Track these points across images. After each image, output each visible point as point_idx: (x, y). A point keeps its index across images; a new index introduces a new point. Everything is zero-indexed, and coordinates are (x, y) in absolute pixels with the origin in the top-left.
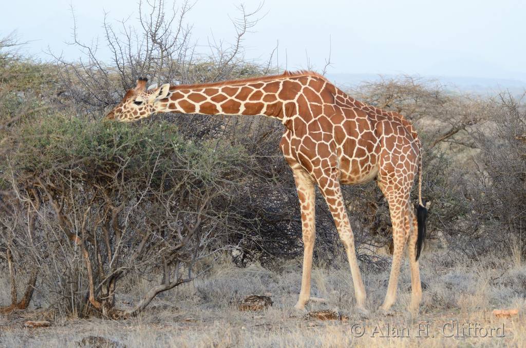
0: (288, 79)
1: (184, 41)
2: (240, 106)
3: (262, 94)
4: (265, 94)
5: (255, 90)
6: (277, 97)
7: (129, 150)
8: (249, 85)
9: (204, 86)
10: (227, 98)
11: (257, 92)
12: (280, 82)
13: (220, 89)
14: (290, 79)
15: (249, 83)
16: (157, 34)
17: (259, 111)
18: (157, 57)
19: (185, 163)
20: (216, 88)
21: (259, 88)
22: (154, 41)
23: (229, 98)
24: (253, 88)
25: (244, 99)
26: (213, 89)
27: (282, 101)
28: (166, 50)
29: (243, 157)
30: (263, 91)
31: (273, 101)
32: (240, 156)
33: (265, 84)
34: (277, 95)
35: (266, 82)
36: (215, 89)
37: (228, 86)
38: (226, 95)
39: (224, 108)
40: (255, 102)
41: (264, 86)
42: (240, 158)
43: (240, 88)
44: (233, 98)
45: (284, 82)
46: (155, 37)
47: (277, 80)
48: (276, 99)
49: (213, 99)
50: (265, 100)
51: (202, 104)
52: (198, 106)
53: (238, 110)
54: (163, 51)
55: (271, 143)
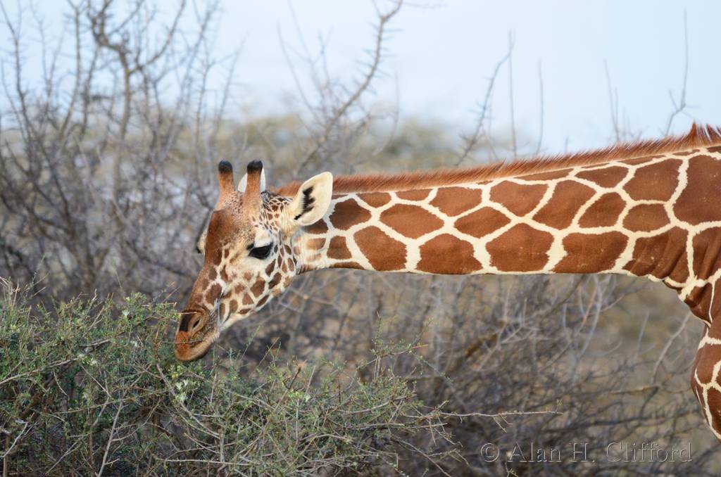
0: (703, 151)
1: (202, 37)
2: (548, 247)
3: (623, 204)
4: (631, 203)
5: (600, 191)
6: (671, 214)
7: (23, 396)
8: (580, 175)
9: (432, 179)
10: (507, 221)
11: (606, 198)
12: (680, 162)
13: (486, 190)
14: (712, 150)
15: (578, 169)
16: (111, 16)
17: (608, 261)
18: (109, 93)
19: (211, 440)
20: (472, 185)
21: (613, 185)
22: (101, 39)
23: (515, 220)
24: (592, 185)
25: (562, 222)
26: (462, 189)
27: (684, 225)
28: (140, 68)
29: (401, 419)
30: (625, 196)
31: (657, 228)
32: (393, 414)
33: (632, 170)
34: (669, 206)
35: (633, 163)
36: (468, 190)
37: (511, 179)
38: (504, 211)
39: (499, 254)
40: (598, 230)
41: (630, 176)
42: (390, 422)
43: (552, 184)
44: (528, 219)
45: (692, 162)
46: (103, 25)
47: (669, 155)
48: (668, 221)
49: (461, 226)
50: (630, 224)
51: (428, 243)
52: (413, 249)
53: (545, 259)
54: (128, 74)
55: (491, 376)
